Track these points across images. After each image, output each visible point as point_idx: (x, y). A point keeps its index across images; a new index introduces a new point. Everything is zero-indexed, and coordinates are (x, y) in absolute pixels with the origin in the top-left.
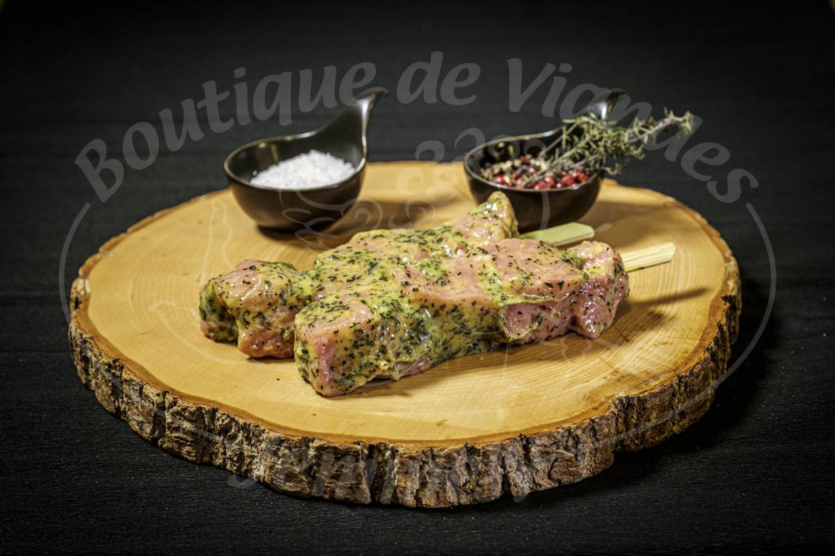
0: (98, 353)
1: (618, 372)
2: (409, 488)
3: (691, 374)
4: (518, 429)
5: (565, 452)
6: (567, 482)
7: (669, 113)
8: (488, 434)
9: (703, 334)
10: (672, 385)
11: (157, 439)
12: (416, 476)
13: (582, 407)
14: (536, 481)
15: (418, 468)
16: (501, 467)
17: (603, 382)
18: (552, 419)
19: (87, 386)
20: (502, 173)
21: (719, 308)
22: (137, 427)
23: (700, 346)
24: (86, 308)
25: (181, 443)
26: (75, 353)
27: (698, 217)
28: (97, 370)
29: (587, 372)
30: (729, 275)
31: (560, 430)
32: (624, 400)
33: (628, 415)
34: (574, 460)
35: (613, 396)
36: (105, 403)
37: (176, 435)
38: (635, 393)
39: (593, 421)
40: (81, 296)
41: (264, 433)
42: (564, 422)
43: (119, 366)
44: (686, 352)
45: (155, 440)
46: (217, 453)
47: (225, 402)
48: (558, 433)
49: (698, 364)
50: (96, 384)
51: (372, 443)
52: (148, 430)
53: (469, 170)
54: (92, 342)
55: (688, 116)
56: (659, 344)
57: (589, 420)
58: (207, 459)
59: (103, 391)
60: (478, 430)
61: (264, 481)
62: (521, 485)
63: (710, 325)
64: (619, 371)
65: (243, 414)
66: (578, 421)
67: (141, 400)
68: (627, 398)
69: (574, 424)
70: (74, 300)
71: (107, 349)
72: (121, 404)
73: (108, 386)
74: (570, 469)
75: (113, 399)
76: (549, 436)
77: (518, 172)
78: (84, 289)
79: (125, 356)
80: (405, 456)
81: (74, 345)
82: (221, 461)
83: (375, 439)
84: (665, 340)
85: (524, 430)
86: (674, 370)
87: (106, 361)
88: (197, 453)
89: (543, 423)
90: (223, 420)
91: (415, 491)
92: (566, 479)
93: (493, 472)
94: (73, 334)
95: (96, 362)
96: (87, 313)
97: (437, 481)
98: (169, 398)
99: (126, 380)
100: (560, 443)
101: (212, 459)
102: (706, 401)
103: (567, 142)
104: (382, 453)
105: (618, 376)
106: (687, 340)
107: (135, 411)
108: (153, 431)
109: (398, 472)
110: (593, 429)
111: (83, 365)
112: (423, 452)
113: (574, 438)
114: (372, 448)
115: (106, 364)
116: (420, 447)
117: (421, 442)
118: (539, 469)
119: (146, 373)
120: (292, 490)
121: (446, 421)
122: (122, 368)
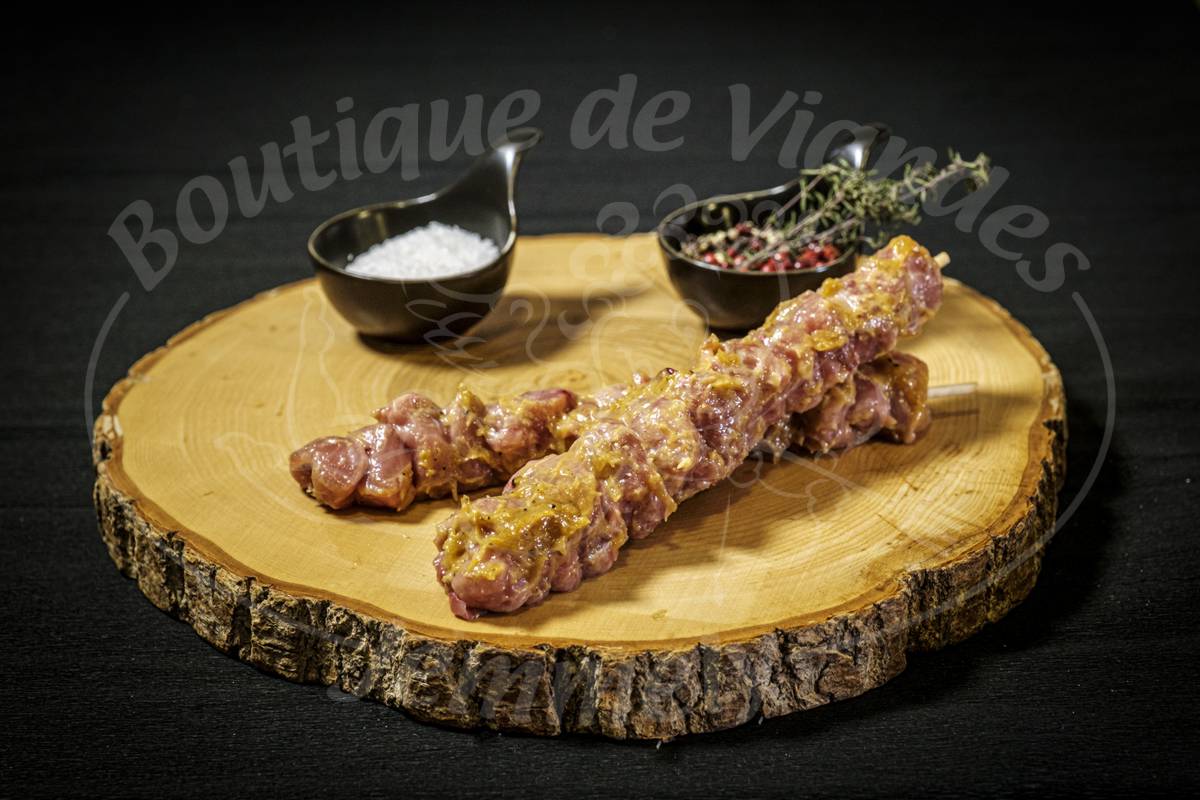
0: (144, 525)
1: (906, 536)
2: (617, 711)
3: (1012, 535)
4: (772, 622)
5: (840, 654)
6: (842, 696)
7: (954, 157)
8: (729, 629)
9: (1024, 477)
10: (986, 553)
11: (238, 648)
12: (626, 692)
13: (860, 588)
14: (799, 696)
15: (630, 682)
16: (749, 677)
17: (886, 550)
18: (819, 605)
19: (125, 572)
20: (711, 249)
21: (1041, 438)
22: (206, 632)
23: (1020, 495)
24: (119, 458)
25: (274, 653)
26: (105, 525)
27: (996, 307)
28: (143, 548)
29: (862, 536)
30: (1051, 391)
31: (832, 621)
32: (919, 575)
33: (925, 597)
34: (852, 664)
35: (904, 570)
36: (154, 598)
37: (268, 642)
38: (935, 565)
39: (878, 607)
40: (110, 441)
41: (401, 635)
42: (837, 609)
43: (177, 542)
44: (1001, 503)
45: (234, 650)
46: (329, 667)
47: (339, 592)
48: (830, 625)
49: (1020, 520)
50: (140, 569)
51: (561, 647)
52: (224, 636)
53: (666, 244)
54: (134, 508)
55: (982, 160)
56: (962, 493)
57: (872, 606)
58: (314, 675)
59: (151, 580)
60: (712, 625)
61: (401, 706)
62: (777, 703)
63: (1031, 464)
64: (909, 533)
65: (368, 608)
66: (858, 607)
67: (213, 591)
68: (924, 572)
69: (852, 612)
70: (99, 447)
71: (157, 518)
72: (179, 598)
73: (160, 572)
74: (847, 678)
75: (167, 591)
76: (817, 630)
77: (735, 246)
78: (113, 429)
79: (185, 528)
80: (611, 664)
81: (104, 512)
82: (335, 679)
83: (564, 641)
84: (970, 488)
85: (780, 623)
86: (987, 530)
87: (156, 535)
88: (298, 667)
89: (807, 611)
90: (338, 619)
91: (625, 715)
92: (840, 693)
93: (738, 686)
94: (102, 498)
95: (142, 538)
96: (122, 465)
97: (657, 700)
98: (257, 588)
99: (189, 563)
100: (833, 641)
101: (321, 675)
102: (1031, 575)
103: (808, 202)
104: (575, 661)
105: (906, 541)
106: (1001, 487)
107: (203, 607)
108: (231, 637)
109: (600, 688)
110: (878, 619)
111: (119, 542)
112: (637, 659)
113: (852, 633)
114: (561, 654)
115: (157, 541)
116: (632, 651)
117: (633, 644)
118: (803, 679)
119: (219, 551)
120: (443, 718)
121: (665, 611)
122: (181, 545)
